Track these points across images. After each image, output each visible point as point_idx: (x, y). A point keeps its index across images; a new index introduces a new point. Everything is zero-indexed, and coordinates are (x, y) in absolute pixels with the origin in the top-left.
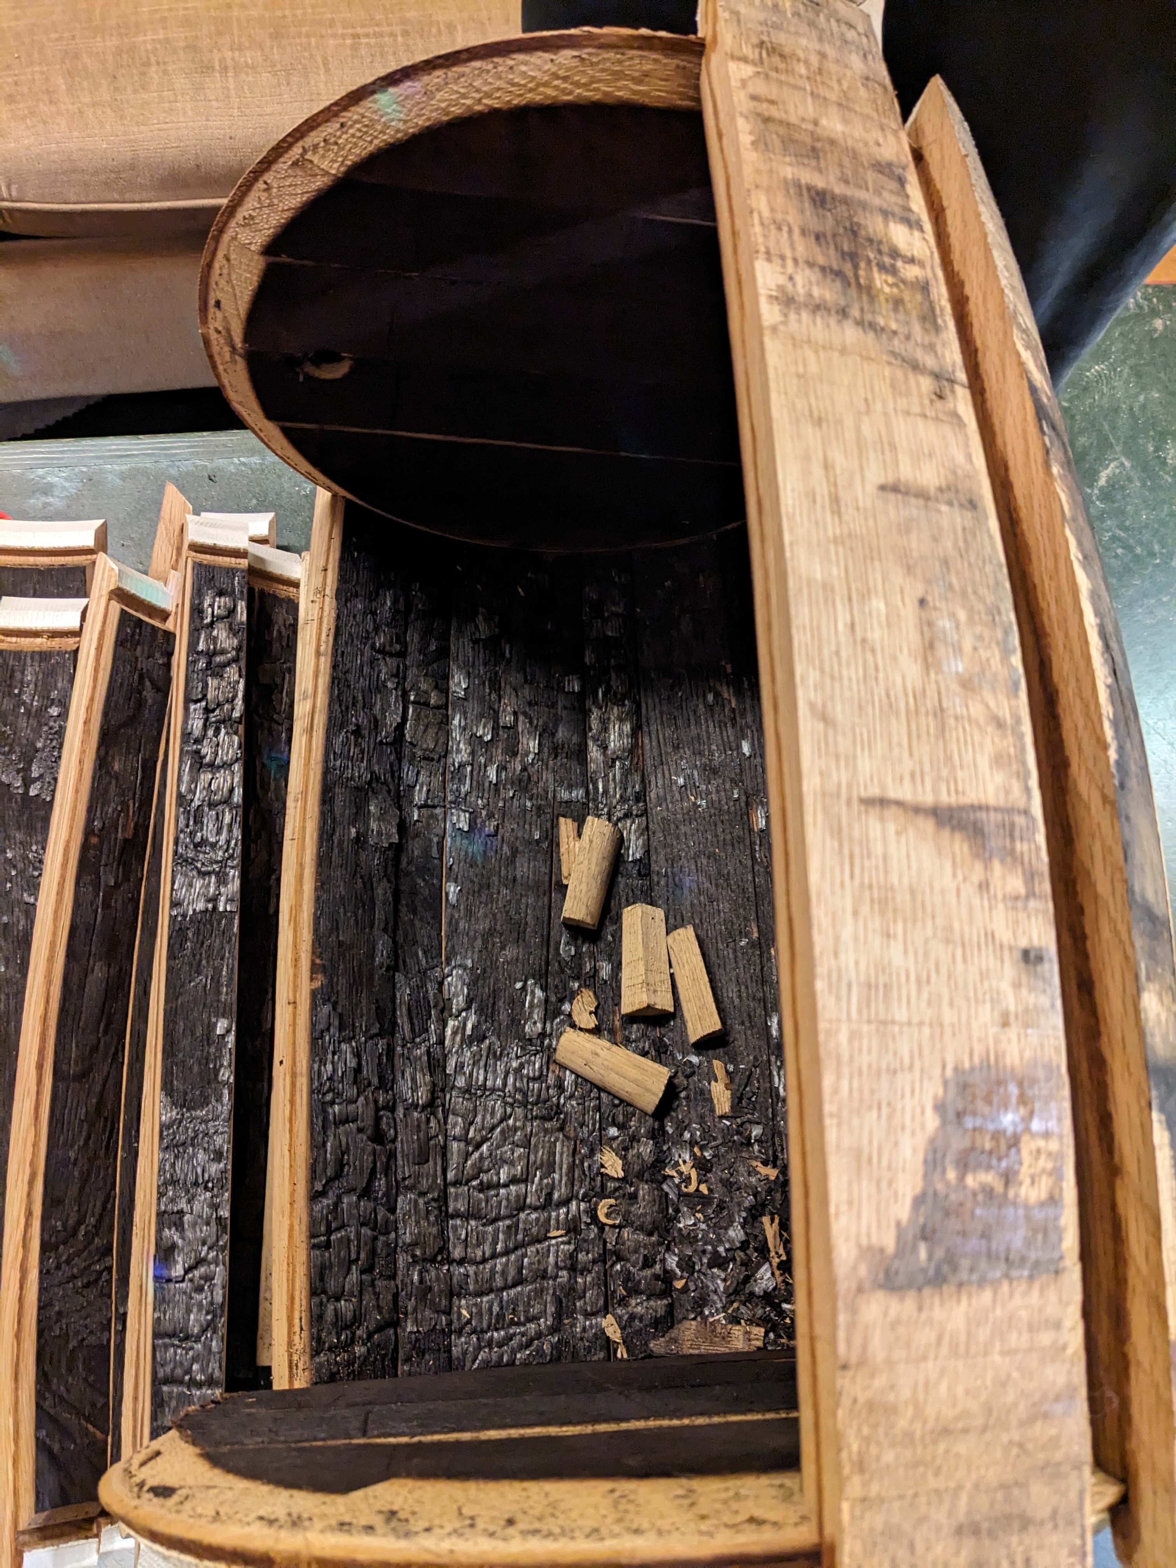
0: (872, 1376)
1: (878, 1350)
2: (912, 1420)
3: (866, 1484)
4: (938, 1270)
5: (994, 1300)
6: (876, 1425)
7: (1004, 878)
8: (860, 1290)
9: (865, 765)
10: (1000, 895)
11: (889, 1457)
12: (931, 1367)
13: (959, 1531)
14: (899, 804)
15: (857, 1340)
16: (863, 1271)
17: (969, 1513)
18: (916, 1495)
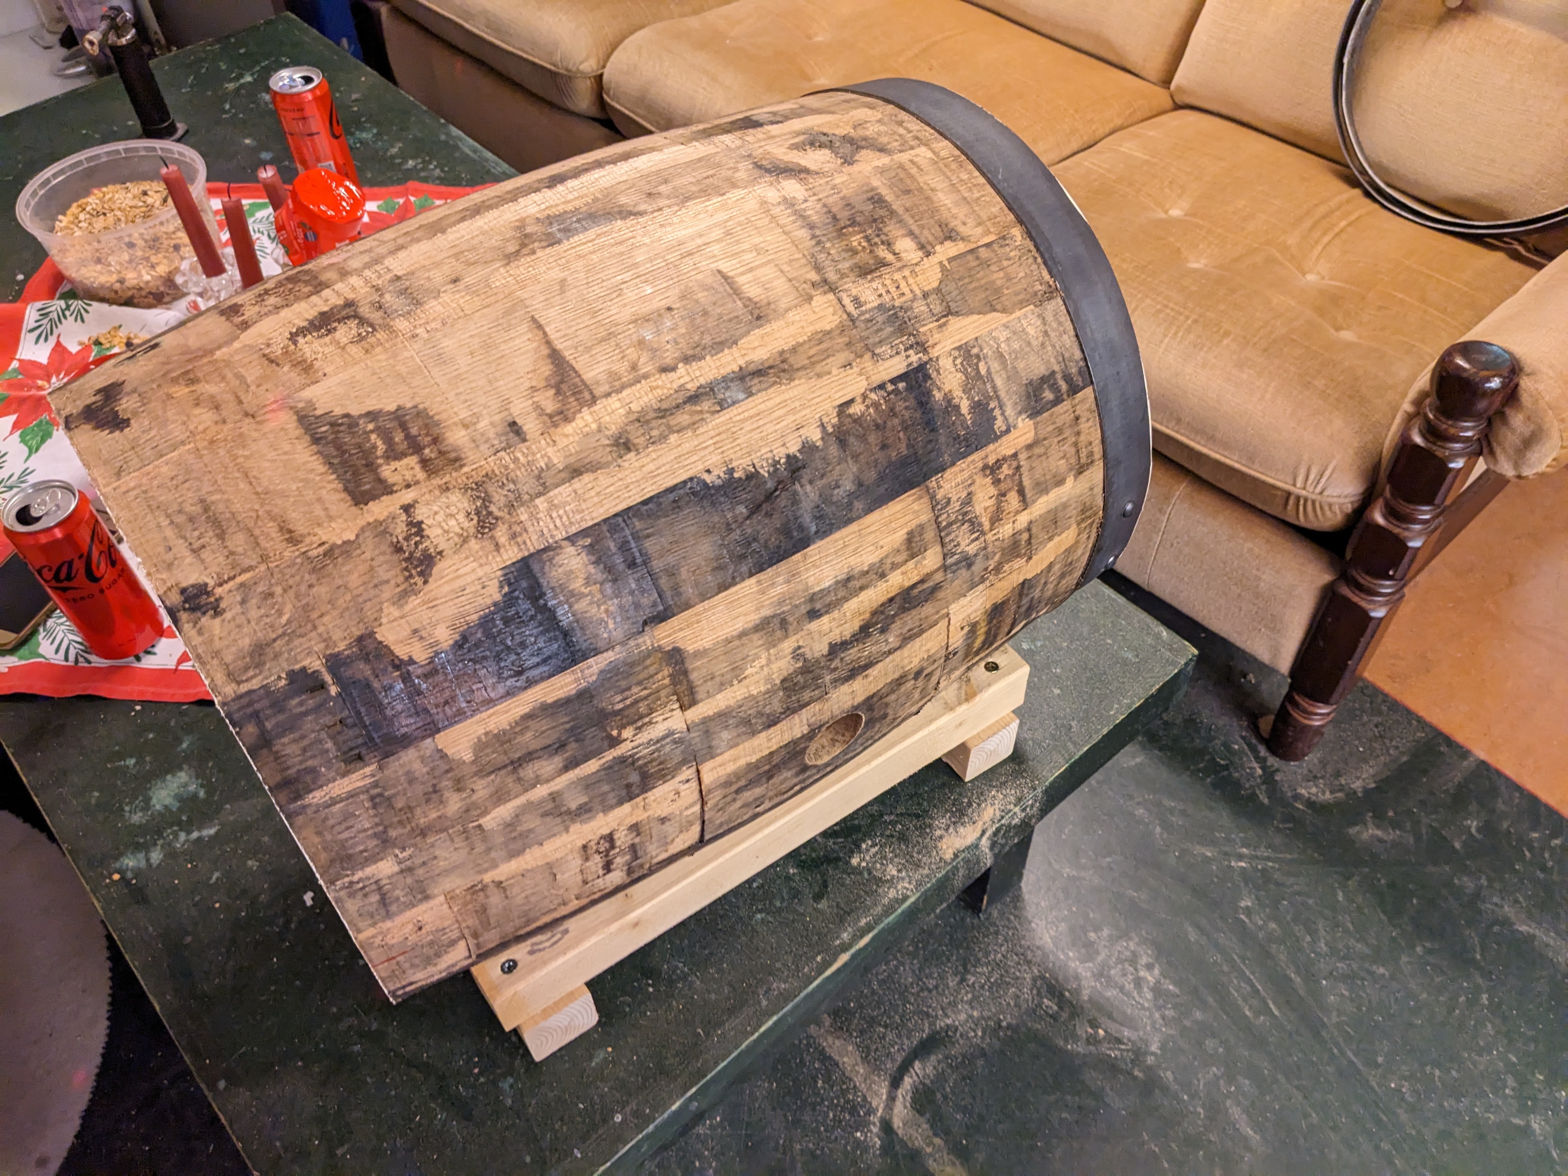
0: (256, 430)
1: (267, 427)
2: (242, 456)
3: (205, 448)
4: (320, 438)
5: (322, 474)
6: (234, 441)
7: (548, 398)
8: (291, 408)
9: (553, 313)
10: (535, 399)
11: (222, 452)
12: (272, 455)
13: (202, 501)
14: (545, 334)
15: (268, 416)
16: (301, 405)
17: (213, 503)
18: (210, 472)
